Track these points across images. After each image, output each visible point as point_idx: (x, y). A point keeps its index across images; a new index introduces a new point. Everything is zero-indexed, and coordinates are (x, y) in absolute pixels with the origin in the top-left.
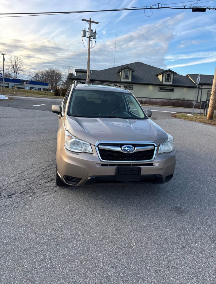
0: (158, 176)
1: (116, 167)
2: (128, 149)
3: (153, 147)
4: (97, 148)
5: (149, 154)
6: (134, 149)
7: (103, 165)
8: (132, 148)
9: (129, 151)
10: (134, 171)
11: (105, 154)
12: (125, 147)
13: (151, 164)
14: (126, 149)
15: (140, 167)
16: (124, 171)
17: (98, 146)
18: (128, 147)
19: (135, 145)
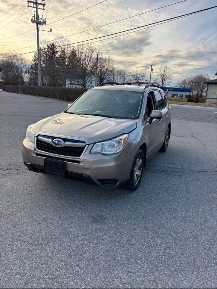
0: (83, 175)
1: (46, 158)
2: (57, 143)
3: (85, 144)
4: (36, 138)
5: (78, 151)
6: (63, 143)
7: (37, 154)
8: (62, 142)
9: (58, 145)
10: (58, 165)
11: (40, 144)
12: (56, 141)
13: (78, 162)
14: (56, 142)
15: (66, 162)
16: (50, 163)
17: (37, 137)
18: (58, 141)
19: (65, 140)
